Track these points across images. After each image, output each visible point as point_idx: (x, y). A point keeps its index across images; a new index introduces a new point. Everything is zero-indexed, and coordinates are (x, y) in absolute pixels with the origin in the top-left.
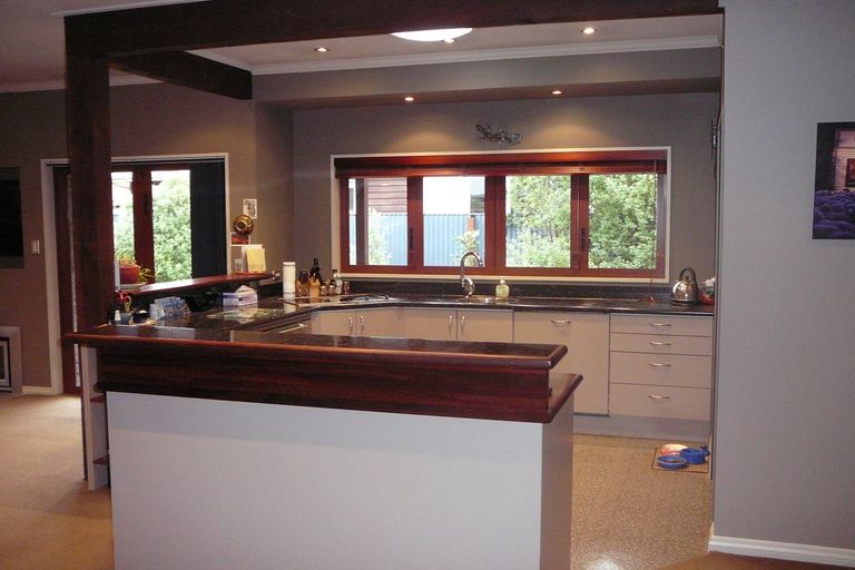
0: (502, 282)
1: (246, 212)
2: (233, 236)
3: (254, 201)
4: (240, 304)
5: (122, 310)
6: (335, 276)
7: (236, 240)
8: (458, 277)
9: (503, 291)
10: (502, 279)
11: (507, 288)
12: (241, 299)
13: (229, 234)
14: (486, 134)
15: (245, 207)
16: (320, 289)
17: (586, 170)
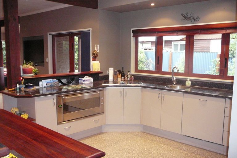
0: (188, 79)
1: (96, 49)
2: (92, 58)
3: (98, 45)
4: (84, 82)
5: (20, 84)
6: (129, 73)
7: (93, 59)
8: (171, 76)
9: (188, 83)
10: (188, 78)
11: (190, 82)
12: (84, 81)
13: (91, 57)
14: (185, 18)
15: (96, 48)
16: (122, 78)
17: (228, 31)
